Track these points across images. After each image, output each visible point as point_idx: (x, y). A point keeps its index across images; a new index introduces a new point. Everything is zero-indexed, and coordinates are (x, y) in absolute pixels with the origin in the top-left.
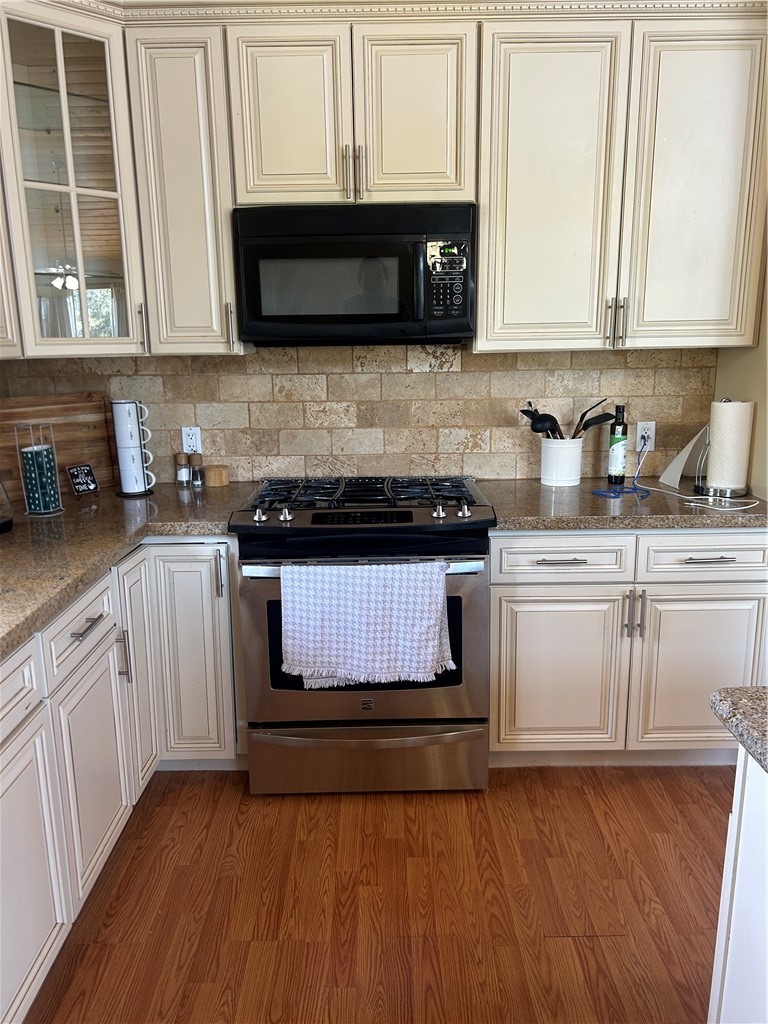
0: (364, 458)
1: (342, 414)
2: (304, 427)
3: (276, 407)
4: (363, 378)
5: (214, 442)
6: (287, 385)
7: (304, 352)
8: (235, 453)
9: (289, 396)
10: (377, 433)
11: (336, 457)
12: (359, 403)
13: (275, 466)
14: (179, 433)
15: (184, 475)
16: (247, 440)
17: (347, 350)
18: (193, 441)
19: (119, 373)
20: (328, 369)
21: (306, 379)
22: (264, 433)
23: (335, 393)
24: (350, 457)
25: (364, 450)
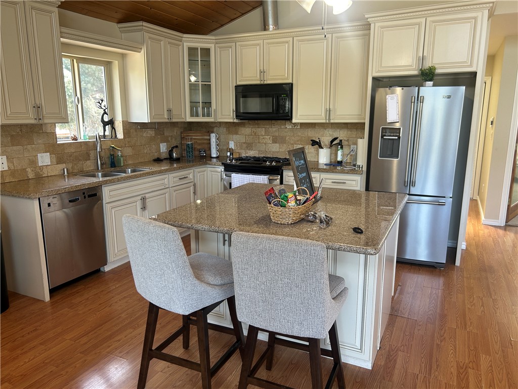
0: (274, 152)
1: (268, 139)
2: (259, 143)
3: (252, 137)
4: (274, 129)
5: (237, 146)
6: (255, 131)
7: (259, 121)
8: (242, 149)
9: (255, 133)
10: (277, 145)
11: (266, 152)
12: (273, 136)
13: (251, 153)
14: (229, 142)
15: (229, 154)
16: (245, 146)
17: (270, 121)
18: (232, 145)
19: (216, 126)
20: (265, 127)
21: (260, 129)
22: (249, 144)
23: (267, 133)
24: (270, 152)
25: (274, 150)
